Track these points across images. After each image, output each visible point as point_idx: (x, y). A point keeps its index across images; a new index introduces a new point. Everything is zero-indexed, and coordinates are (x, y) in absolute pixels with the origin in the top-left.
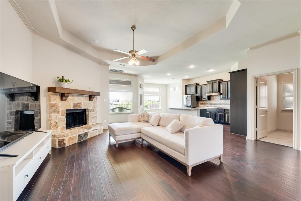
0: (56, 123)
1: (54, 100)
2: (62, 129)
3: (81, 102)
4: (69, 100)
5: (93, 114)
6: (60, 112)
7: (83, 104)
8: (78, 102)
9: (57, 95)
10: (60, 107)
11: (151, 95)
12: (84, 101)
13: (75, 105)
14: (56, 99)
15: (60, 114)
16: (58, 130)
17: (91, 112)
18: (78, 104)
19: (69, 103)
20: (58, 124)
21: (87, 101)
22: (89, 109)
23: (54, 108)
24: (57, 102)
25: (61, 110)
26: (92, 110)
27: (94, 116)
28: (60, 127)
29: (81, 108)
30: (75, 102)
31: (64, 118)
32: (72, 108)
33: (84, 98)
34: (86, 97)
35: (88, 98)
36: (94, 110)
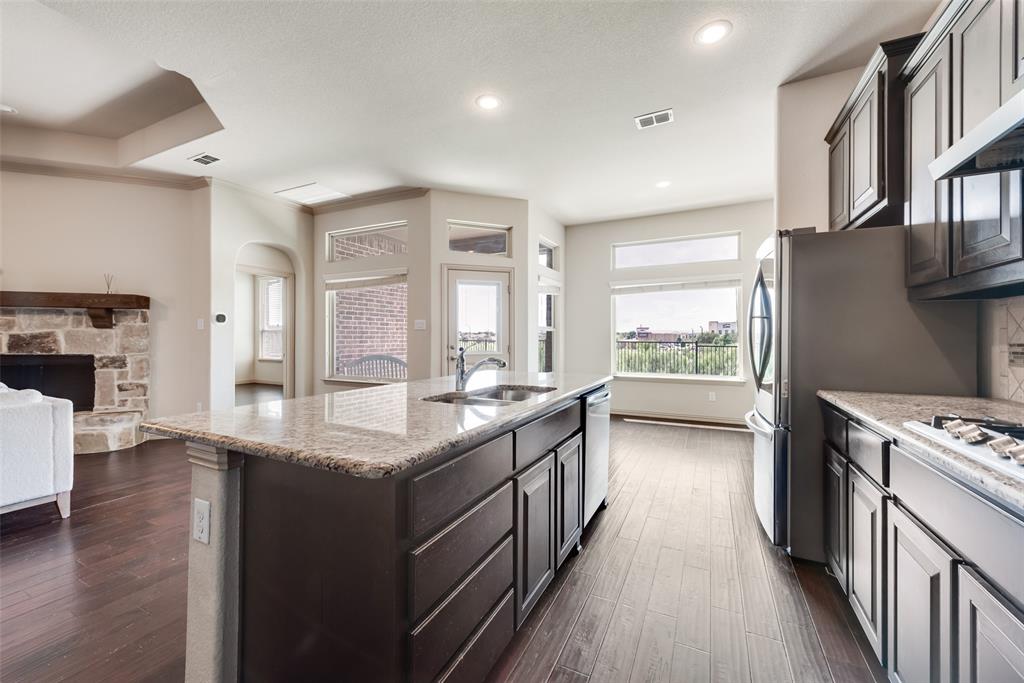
3: (45, 330)
5: (122, 376)
7: (61, 337)
8: (36, 332)
12: (68, 328)
13: (17, 342)
17: (106, 366)
18: (35, 337)
21: (81, 328)
22: (99, 356)
26: (115, 360)
27: (130, 381)
30: (21, 333)
32: (5, 352)
33: (70, 317)
34: (76, 314)
35: (86, 319)
36: (128, 360)
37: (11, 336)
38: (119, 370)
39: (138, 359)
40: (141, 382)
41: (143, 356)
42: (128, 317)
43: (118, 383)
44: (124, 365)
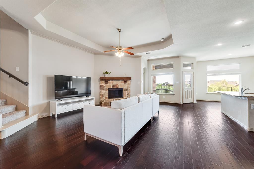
0: (103, 94)
1: (102, 83)
2: (106, 98)
3: (117, 84)
4: (110, 83)
5: (127, 92)
6: (105, 89)
7: (119, 85)
8: (116, 84)
9: (103, 81)
11: (220, 75)
12: (120, 83)
13: (113, 86)
14: (103, 83)
15: (105, 90)
16: (103, 98)
17: (125, 90)
18: (116, 85)
19: (110, 85)
20: (104, 95)
21: (122, 83)
22: (124, 88)
23: (102, 87)
24: (103, 84)
25: (105, 88)
26: (126, 89)
27: (128, 93)
28: (105, 97)
29: (118, 87)
30: (114, 84)
31: (107, 92)
32: (112, 88)
33: (120, 81)
34: (121, 81)
35: (123, 82)
40: (130, 93)
41: (130, 88)
42: (128, 81)
43: (127, 93)
44: (127, 90)
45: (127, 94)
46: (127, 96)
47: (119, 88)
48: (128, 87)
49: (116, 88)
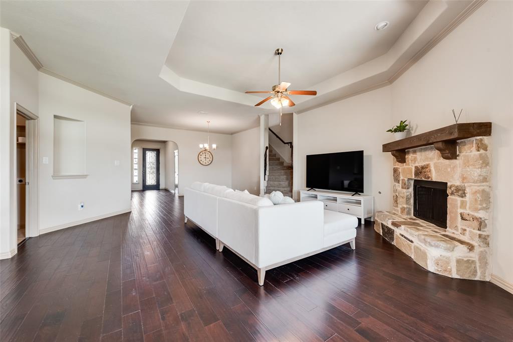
0: (397, 196)
2: (402, 211)
3: (427, 163)
4: (410, 162)
5: (463, 205)
7: (433, 169)
8: (424, 164)
10: (401, 174)
13: (417, 171)
15: (401, 185)
16: (398, 208)
17: (453, 194)
18: (423, 167)
19: (410, 167)
20: (398, 199)
22: (449, 184)
23: (396, 174)
25: (401, 178)
26: (459, 189)
28: (400, 206)
29: (429, 178)
30: (418, 165)
32: (414, 178)
36: (468, 190)
37: (416, 167)
38: (461, 199)
39: (474, 190)
40: (477, 215)
41: (484, 186)
42: (466, 147)
43: (460, 211)
44: (463, 195)
45: (463, 219)
46: (460, 227)
47: (434, 180)
48: (464, 179)
49: (424, 179)
